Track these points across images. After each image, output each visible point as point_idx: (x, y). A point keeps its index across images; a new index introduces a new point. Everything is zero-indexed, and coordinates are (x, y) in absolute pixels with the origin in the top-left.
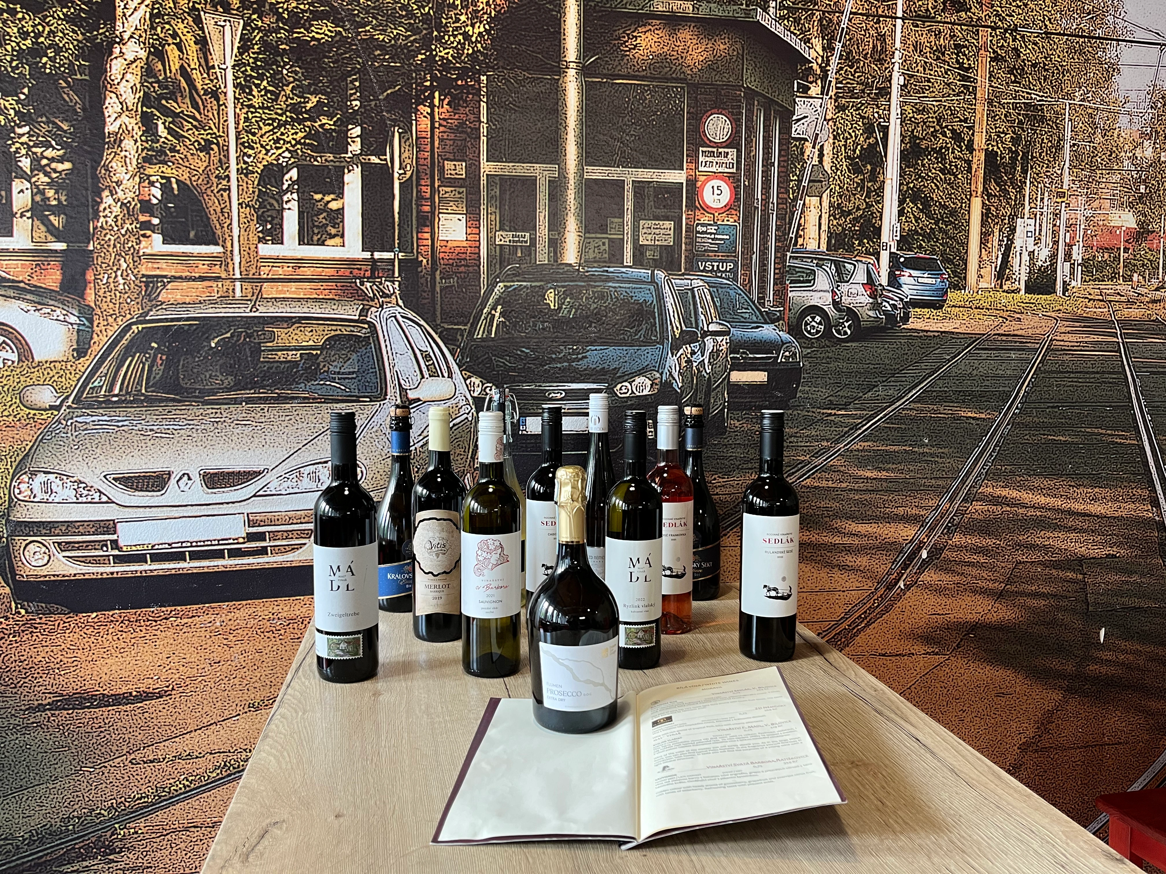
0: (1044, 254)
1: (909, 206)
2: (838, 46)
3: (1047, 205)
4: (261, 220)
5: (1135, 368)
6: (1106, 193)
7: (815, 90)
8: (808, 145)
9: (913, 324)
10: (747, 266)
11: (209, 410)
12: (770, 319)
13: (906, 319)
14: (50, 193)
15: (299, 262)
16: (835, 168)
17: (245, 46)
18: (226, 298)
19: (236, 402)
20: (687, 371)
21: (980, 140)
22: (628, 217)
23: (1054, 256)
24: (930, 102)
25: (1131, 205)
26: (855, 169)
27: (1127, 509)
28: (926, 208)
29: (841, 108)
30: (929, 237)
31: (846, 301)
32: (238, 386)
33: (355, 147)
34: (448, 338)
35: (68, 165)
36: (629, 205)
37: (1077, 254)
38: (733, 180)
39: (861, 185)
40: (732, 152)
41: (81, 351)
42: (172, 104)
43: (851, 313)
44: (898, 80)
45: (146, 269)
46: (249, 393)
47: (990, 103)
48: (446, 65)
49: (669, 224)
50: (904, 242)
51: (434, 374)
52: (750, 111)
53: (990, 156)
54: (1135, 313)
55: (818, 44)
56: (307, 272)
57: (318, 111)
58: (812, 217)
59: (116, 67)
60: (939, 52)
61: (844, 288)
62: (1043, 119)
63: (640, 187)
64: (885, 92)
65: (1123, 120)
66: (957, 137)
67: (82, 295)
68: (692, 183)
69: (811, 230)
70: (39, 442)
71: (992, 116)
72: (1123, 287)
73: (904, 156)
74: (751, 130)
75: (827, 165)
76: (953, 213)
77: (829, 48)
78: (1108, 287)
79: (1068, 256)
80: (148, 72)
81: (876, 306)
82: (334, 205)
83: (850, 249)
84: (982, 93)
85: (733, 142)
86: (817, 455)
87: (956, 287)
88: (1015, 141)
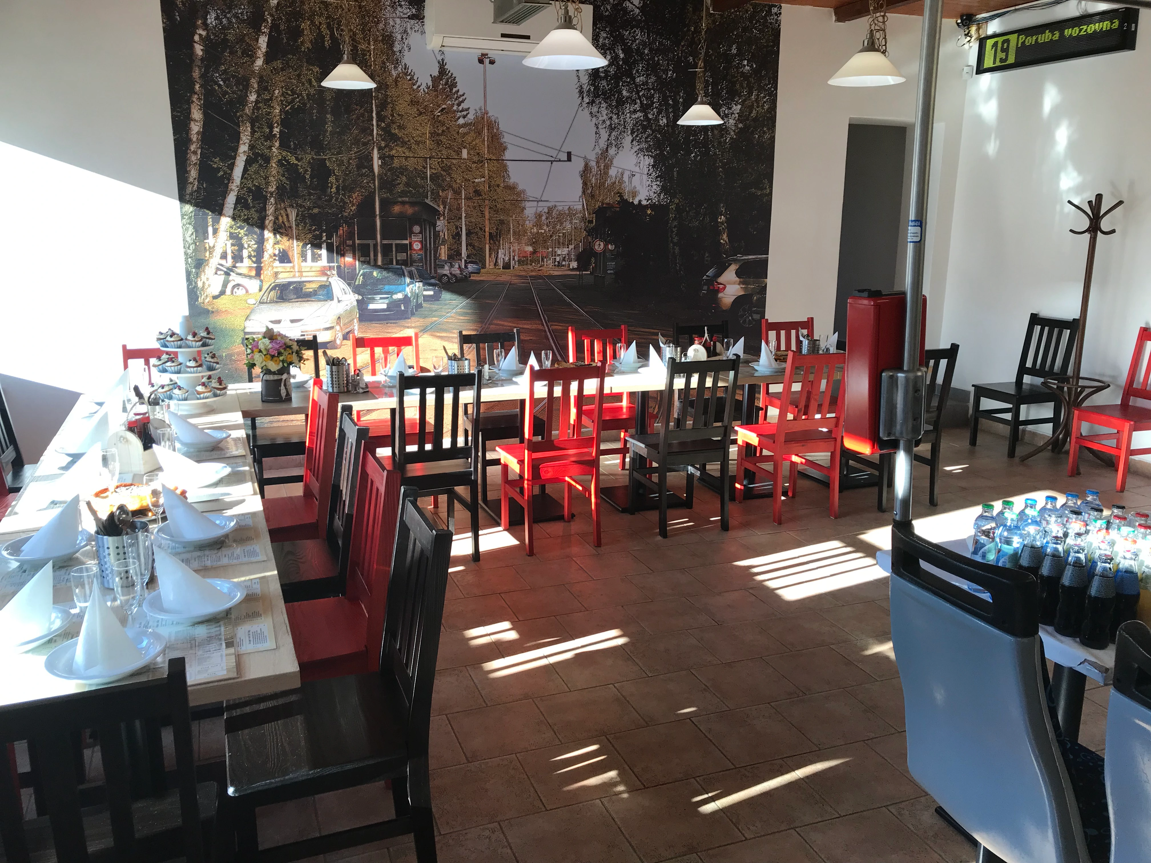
0: (507, 259)
1: (469, 247)
2: (447, 207)
3: (507, 245)
4: (302, 257)
5: (534, 288)
6: (523, 241)
7: (442, 218)
8: (441, 233)
9: (472, 278)
10: (426, 264)
11: (291, 304)
12: (433, 278)
13: (470, 277)
14: (252, 253)
15: (311, 267)
16: (448, 238)
17: (297, 216)
18: (294, 276)
19: (297, 302)
20: (411, 292)
21: (487, 229)
22: (394, 253)
23: (510, 259)
24: (473, 220)
25: (531, 245)
26: (454, 238)
27: (534, 327)
28: (474, 247)
29: (449, 223)
30: (475, 255)
31: (453, 272)
32: (297, 298)
33: (324, 238)
34: (349, 285)
35: (256, 246)
36: (394, 249)
37: (516, 258)
38: (421, 242)
39: (456, 242)
40: (421, 235)
41: (260, 290)
42: (280, 230)
43: (455, 276)
44: (464, 215)
45: (275, 270)
46: (300, 300)
47: (489, 219)
48: (346, 217)
49: (405, 254)
50: (468, 257)
51: (346, 294)
52: (425, 225)
53: (490, 234)
54: (534, 274)
55: (442, 207)
56: (313, 269)
57: (315, 230)
58: (443, 251)
59: (267, 222)
60: (474, 207)
61: (453, 269)
62: (504, 223)
63: (396, 245)
64: (461, 218)
65: (527, 222)
66: (481, 229)
67: (260, 277)
68: (410, 243)
69: (443, 255)
70: (251, 312)
71: (490, 223)
72: (530, 267)
73: (467, 234)
74: (425, 229)
75: (446, 238)
76: (481, 248)
77: (445, 208)
78: (525, 267)
79: (514, 259)
80: (275, 223)
81: (461, 274)
82: (319, 253)
83: (454, 259)
84: (487, 217)
85: (421, 232)
86: (448, 313)
87: (483, 268)
88: (497, 229)
